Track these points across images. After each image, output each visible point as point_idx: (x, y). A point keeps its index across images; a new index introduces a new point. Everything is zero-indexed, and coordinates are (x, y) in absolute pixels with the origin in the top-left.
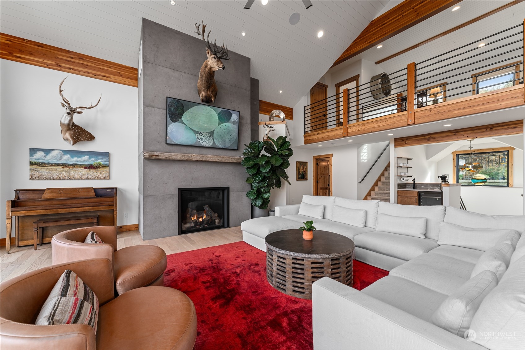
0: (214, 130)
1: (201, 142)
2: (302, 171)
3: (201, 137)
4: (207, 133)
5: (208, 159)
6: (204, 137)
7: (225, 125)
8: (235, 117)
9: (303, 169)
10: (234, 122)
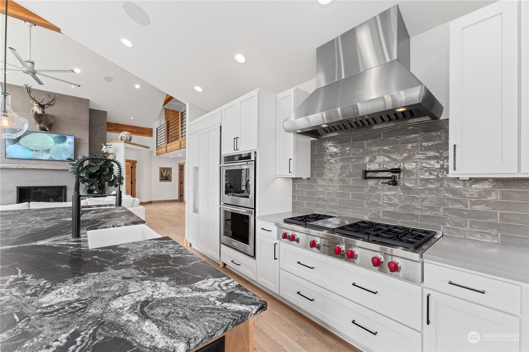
0: (50, 149)
1: (38, 156)
2: (166, 175)
3: (38, 153)
4: (43, 150)
5: (42, 168)
6: (41, 153)
7: (61, 145)
8: (70, 139)
9: (167, 173)
10: (70, 143)
